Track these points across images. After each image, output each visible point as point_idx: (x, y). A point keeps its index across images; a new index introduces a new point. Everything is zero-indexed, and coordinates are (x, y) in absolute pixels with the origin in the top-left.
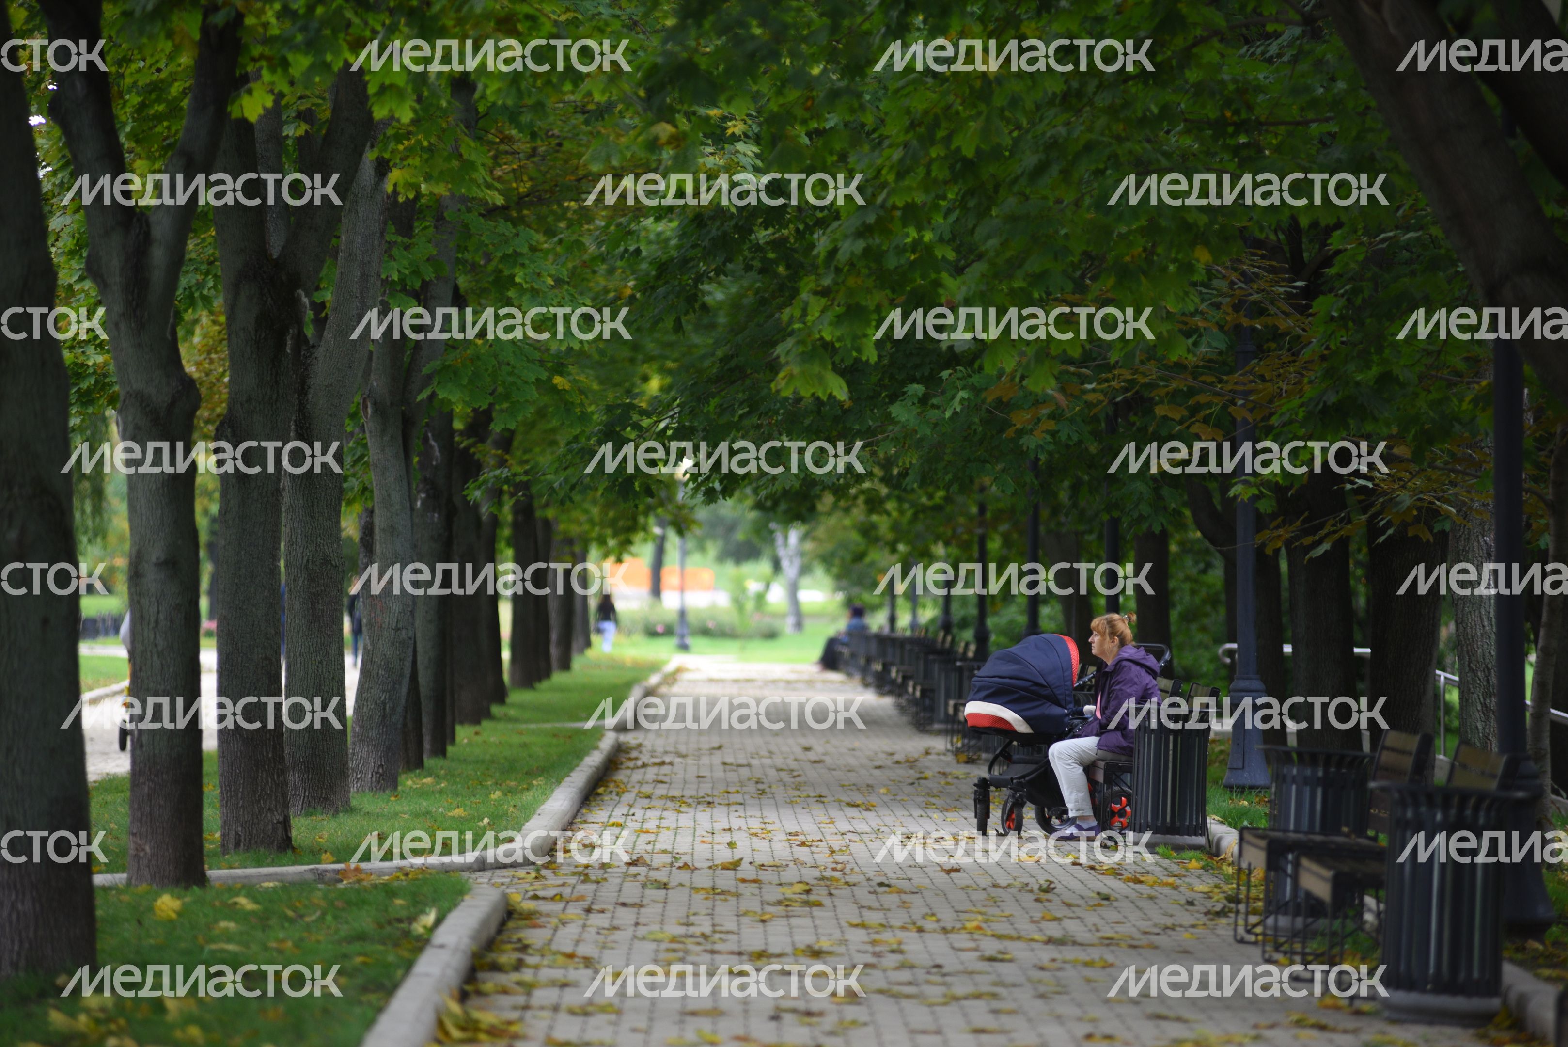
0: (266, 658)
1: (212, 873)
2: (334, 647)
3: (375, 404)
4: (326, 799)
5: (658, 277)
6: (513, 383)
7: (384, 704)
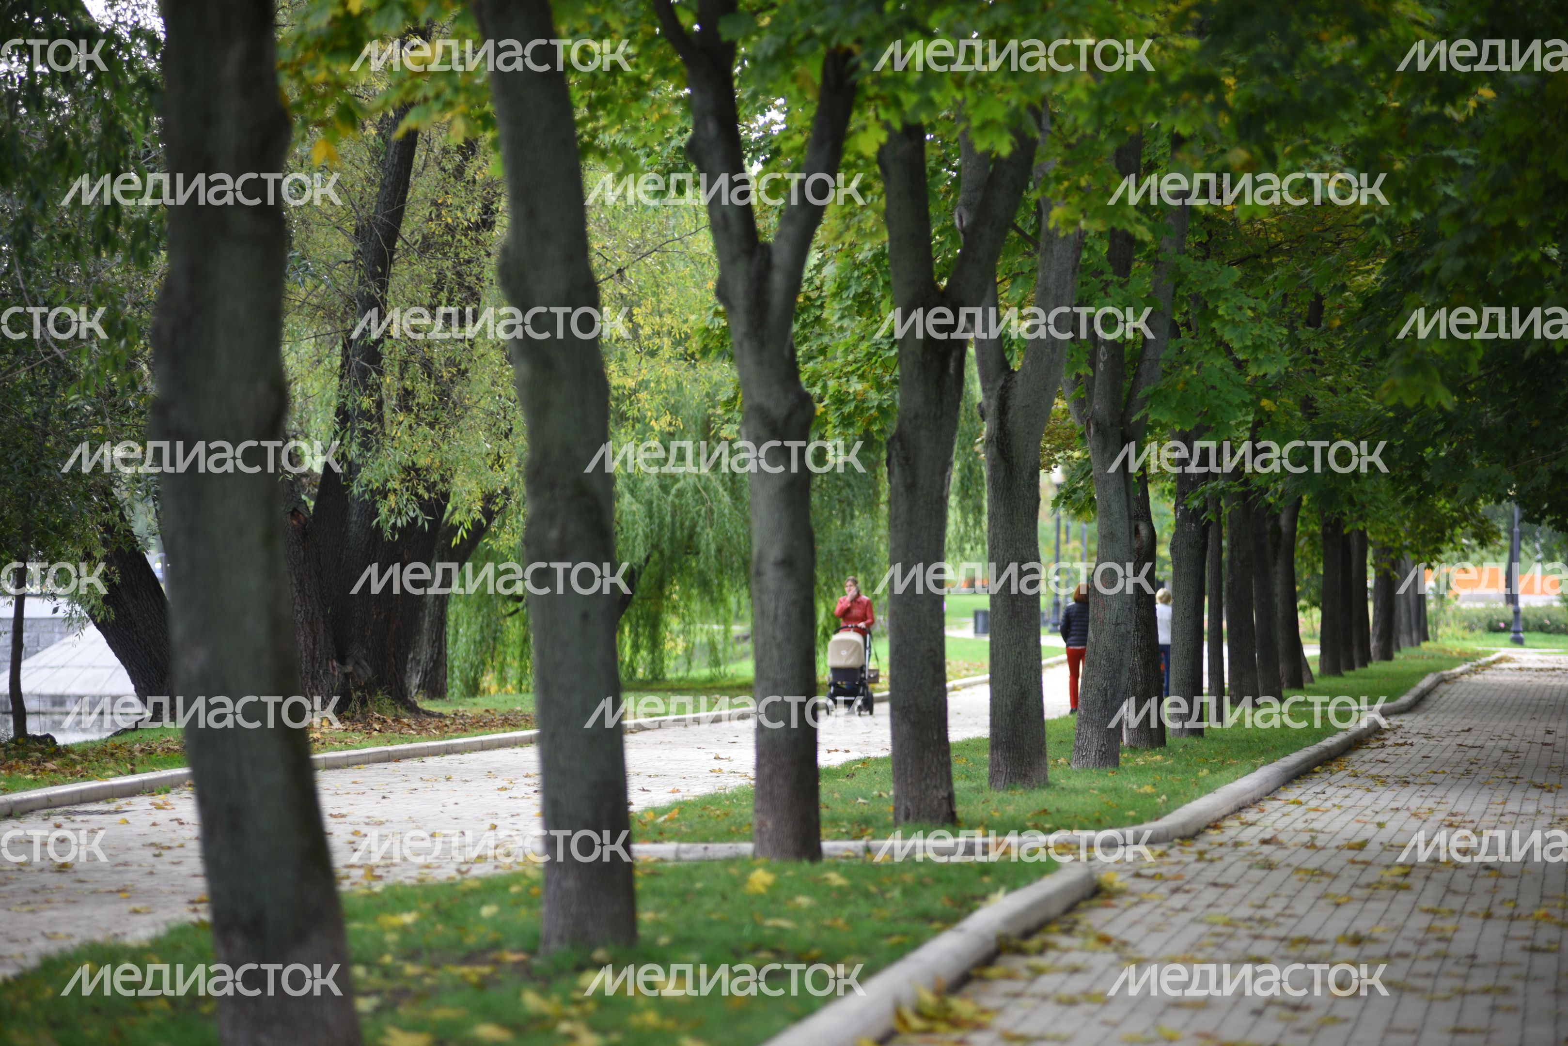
0: (931, 650)
1: (827, 845)
2: (1032, 640)
3: (1097, 424)
4: (1025, 775)
5: (1364, 309)
6: (1218, 406)
7: (1106, 690)
